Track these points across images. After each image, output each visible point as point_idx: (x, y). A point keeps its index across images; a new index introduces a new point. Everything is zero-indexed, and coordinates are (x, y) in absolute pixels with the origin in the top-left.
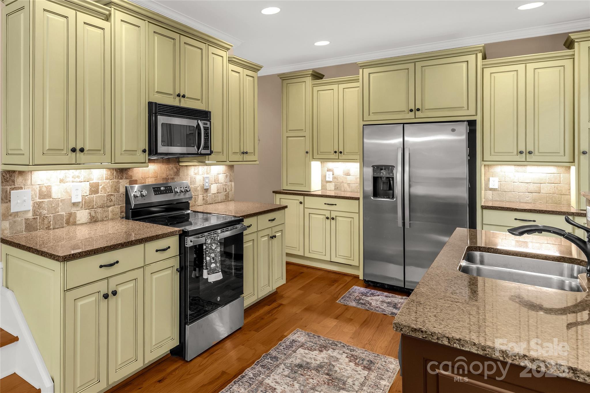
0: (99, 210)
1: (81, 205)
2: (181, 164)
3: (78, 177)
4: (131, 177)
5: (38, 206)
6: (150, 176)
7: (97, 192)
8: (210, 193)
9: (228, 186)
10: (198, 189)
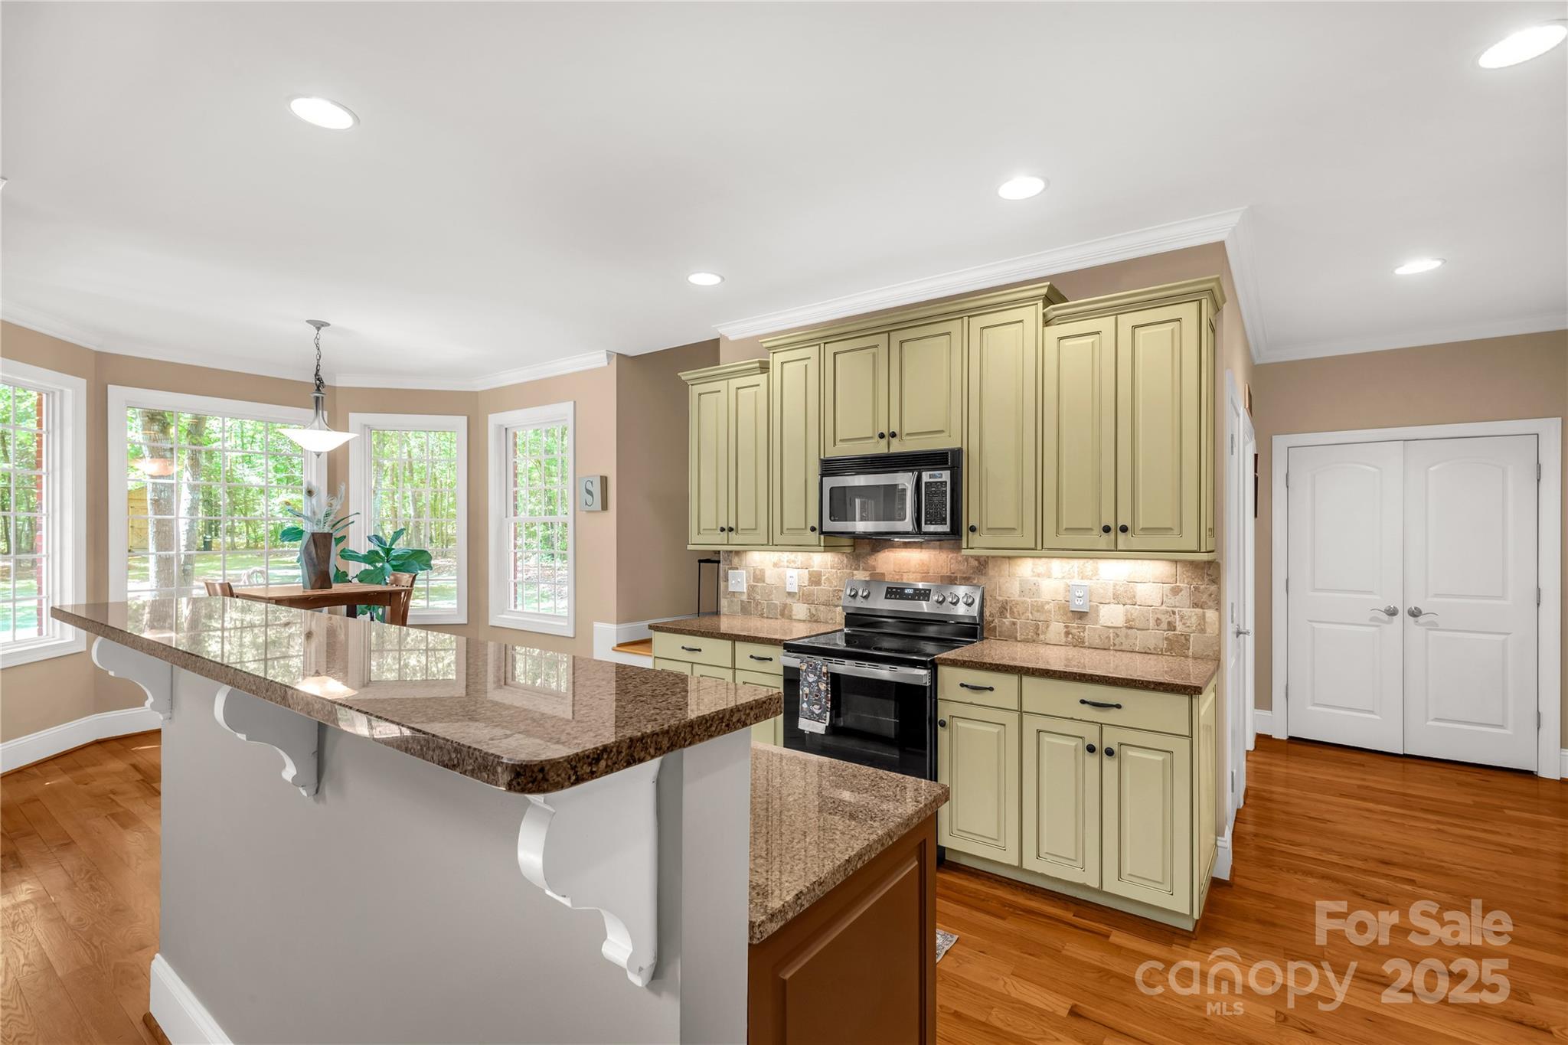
0: (822, 608)
1: (797, 596)
3: (794, 562)
4: (874, 568)
5: (752, 589)
7: (818, 583)
8: (1096, 622)
9: (1182, 617)
10: (1047, 607)
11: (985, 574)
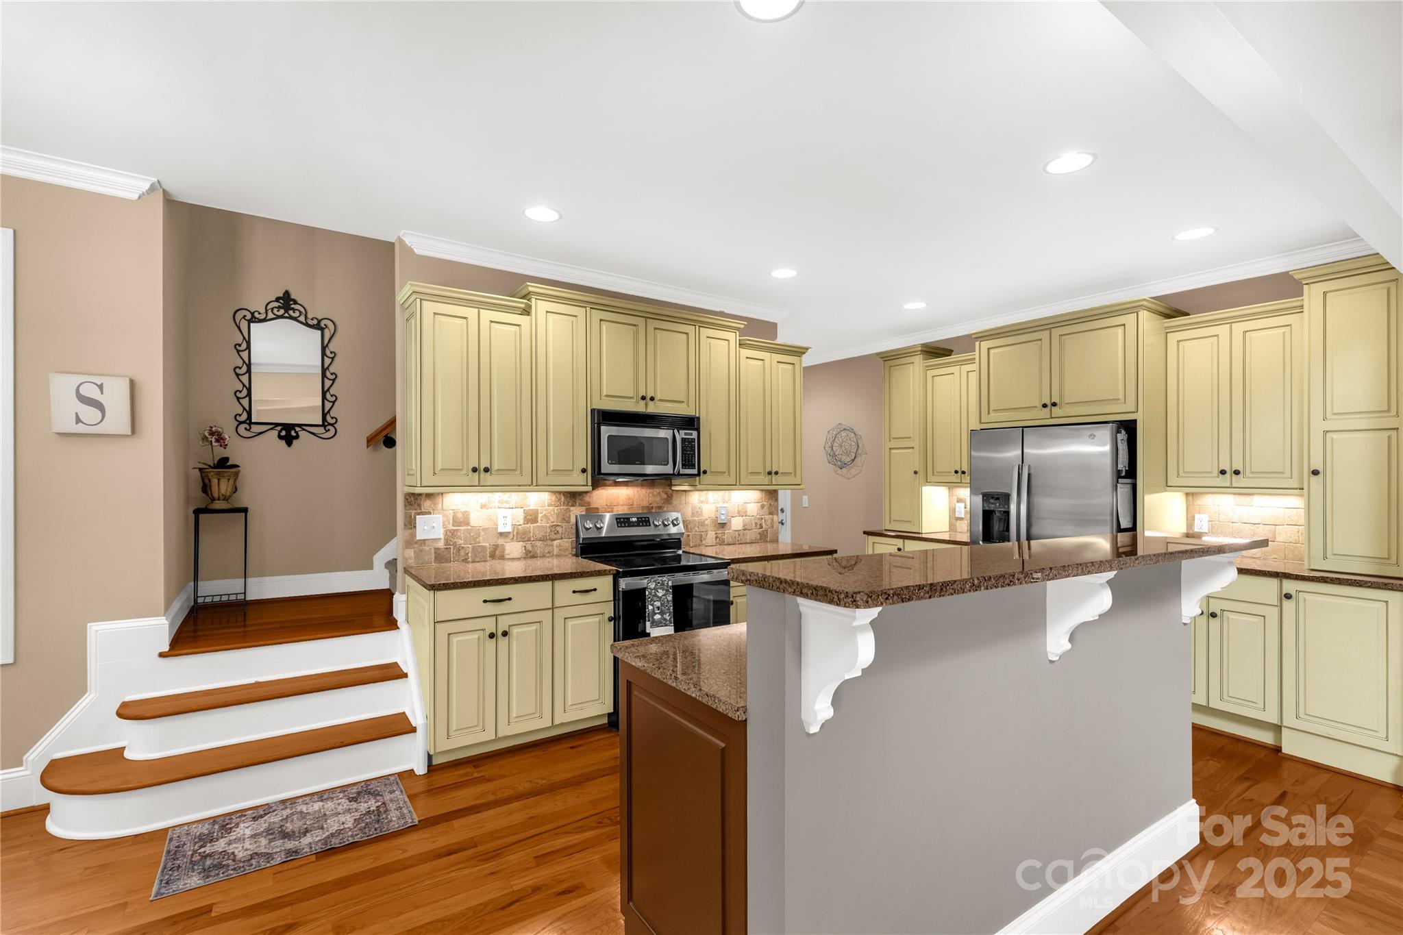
0: (539, 543)
1: (511, 536)
2: (675, 488)
3: (507, 501)
4: (589, 503)
5: (450, 535)
6: (621, 503)
7: (535, 520)
8: (730, 529)
9: (765, 521)
10: (706, 522)
11: (671, 503)
